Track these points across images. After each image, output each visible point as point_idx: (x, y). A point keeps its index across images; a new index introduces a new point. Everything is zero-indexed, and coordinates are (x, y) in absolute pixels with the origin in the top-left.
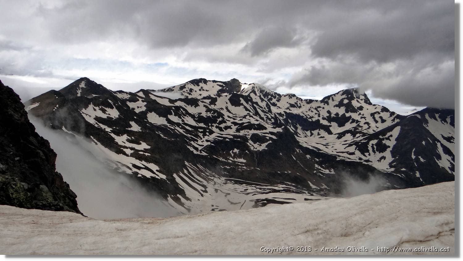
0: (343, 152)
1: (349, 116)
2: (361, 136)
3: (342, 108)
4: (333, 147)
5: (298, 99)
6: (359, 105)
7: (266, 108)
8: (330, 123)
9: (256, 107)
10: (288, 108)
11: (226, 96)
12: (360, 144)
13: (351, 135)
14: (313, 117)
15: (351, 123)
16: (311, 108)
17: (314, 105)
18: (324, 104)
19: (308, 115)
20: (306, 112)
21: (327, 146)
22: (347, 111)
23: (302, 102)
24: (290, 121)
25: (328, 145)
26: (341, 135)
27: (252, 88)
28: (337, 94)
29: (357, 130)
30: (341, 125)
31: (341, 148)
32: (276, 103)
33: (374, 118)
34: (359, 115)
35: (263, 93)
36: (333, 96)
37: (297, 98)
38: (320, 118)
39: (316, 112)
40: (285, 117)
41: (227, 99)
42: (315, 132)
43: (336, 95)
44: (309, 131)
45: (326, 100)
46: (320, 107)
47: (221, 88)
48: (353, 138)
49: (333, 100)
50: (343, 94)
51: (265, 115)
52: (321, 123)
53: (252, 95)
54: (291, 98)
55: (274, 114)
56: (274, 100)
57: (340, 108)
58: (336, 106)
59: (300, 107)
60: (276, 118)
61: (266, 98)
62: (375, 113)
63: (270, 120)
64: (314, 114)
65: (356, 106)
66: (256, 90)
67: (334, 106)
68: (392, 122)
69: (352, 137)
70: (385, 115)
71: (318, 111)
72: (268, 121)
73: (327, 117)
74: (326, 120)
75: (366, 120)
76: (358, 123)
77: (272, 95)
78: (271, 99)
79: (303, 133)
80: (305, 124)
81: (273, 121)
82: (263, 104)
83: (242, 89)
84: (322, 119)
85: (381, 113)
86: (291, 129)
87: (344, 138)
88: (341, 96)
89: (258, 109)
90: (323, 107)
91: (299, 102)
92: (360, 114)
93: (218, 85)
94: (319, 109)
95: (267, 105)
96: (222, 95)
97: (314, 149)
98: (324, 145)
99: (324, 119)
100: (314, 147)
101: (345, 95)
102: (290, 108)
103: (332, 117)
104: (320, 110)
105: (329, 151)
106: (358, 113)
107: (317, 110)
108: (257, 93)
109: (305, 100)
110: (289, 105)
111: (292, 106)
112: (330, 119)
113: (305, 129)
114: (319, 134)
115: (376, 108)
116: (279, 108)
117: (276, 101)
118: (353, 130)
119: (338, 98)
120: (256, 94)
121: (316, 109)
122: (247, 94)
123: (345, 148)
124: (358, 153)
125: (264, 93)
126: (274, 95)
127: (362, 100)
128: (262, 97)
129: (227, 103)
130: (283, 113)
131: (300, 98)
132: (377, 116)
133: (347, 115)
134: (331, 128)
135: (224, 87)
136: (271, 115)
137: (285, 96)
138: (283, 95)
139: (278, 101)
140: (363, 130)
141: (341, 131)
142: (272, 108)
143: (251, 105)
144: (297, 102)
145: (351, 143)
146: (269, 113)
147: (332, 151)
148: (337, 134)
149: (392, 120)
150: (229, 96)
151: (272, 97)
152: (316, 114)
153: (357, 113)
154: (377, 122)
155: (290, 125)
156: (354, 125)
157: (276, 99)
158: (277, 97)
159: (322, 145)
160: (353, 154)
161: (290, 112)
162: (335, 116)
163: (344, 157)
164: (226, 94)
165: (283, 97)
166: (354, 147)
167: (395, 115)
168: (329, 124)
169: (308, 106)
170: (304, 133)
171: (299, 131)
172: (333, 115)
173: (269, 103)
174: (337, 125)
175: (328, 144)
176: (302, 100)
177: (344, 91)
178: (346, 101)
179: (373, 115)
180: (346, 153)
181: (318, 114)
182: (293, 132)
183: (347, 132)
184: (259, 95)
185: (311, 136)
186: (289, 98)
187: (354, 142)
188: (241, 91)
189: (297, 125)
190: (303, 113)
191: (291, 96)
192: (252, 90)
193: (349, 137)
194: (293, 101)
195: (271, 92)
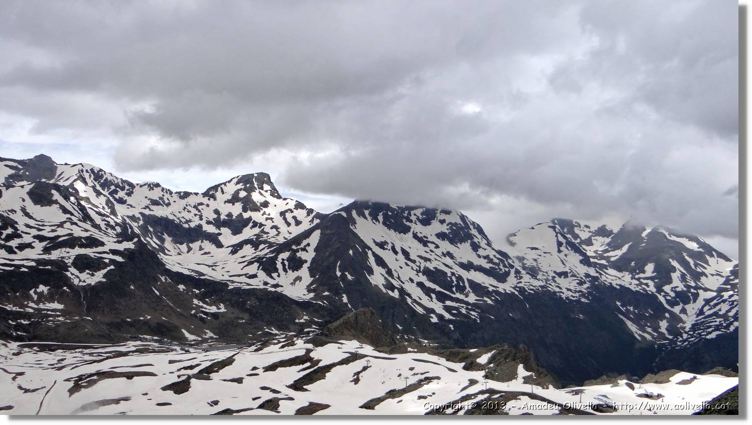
0: (239, 276)
1: (248, 217)
2: (266, 248)
3: (237, 204)
4: (223, 268)
5: (165, 191)
6: (262, 200)
7: (106, 207)
8: (220, 230)
9: (86, 206)
10: (147, 207)
11: (22, 187)
12: (264, 260)
13: (252, 247)
14: (190, 221)
15: (252, 228)
16: (187, 205)
17: (192, 200)
18: (209, 199)
19: (183, 217)
20: (179, 212)
21: (214, 267)
22: (245, 210)
23: (172, 196)
24: (151, 230)
25: (216, 266)
26: (236, 248)
27: (79, 172)
28: (229, 182)
29: (261, 239)
30: (236, 231)
31: (236, 269)
32: (124, 199)
33: (285, 219)
34: (263, 215)
35: (99, 182)
37: (163, 189)
38: (203, 223)
39: (197, 212)
40: (141, 222)
41: (24, 193)
42: (195, 245)
43: (227, 184)
44: (185, 245)
45: (211, 193)
46: (201, 204)
47: (13, 172)
48: (255, 251)
49: (223, 192)
50: (238, 183)
51: (102, 220)
52: (204, 229)
53: (79, 185)
54: (153, 189)
55: (122, 218)
56: (121, 194)
57: (233, 204)
58: (228, 201)
59: (168, 205)
60: (124, 225)
61: (106, 189)
62: (286, 211)
63: (113, 228)
64: (193, 216)
65: (258, 202)
66: (86, 175)
67: (225, 202)
68: (310, 225)
69: (252, 251)
70: (300, 214)
71: (199, 211)
72: (109, 231)
73: (214, 219)
74: (212, 225)
75: (273, 222)
76: (263, 228)
77: (117, 186)
78: (116, 192)
79: (175, 248)
80: (178, 233)
81: (119, 229)
82: (101, 202)
83: (58, 173)
84: (206, 223)
85: (294, 210)
86: (153, 241)
87: (241, 253)
88: (236, 185)
89: (89, 211)
90: (207, 204)
91: (167, 196)
92: (264, 213)
93: (6, 166)
94: (200, 207)
95: (108, 202)
96: (16, 185)
97: (192, 273)
98: (209, 266)
99: (209, 223)
100: (193, 271)
101: (242, 184)
102: (150, 206)
103: (222, 220)
104: (202, 209)
105: (217, 275)
107: (197, 209)
108: (88, 180)
109: (176, 193)
110: (148, 202)
111: (155, 203)
112: (218, 223)
113: (178, 241)
114: (201, 249)
115: (288, 203)
116: (131, 206)
117: (125, 195)
118: (254, 239)
119: (231, 189)
120: (85, 183)
121: (195, 207)
122: (67, 184)
123: (243, 268)
124: (262, 275)
125: (102, 181)
126: (121, 185)
127: (266, 191)
128: (98, 188)
129: (24, 200)
130: (139, 216)
131: (169, 190)
132: (289, 216)
133: (246, 215)
134: (220, 238)
135: (20, 170)
136: (116, 220)
137: (141, 186)
138: (137, 185)
139: (129, 194)
140: (269, 239)
141: (237, 242)
142: (118, 207)
143: (74, 204)
144: (163, 195)
145: (252, 259)
146: (112, 216)
147: (223, 275)
148: (231, 246)
149: (310, 222)
150: (28, 186)
151: (118, 189)
152: (196, 215)
153: (260, 212)
154: (289, 224)
155: (151, 235)
156: (257, 230)
157: (125, 191)
158: (126, 189)
159: (206, 265)
160: (254, 276)
161: (151, 213)
162: (227, 218)
163: (241, 283)
164: (24, 183)
165: (137, 188)
166: (256, 265)
167: (314, 213)
168: (217, 231)
169: (183, 202)
170: (177, 248)
171: (168, 243)
172: (223, 217)
173: (111, 198)
174: (231, 232)
175: (216, 263)
176: (171, 193)
177: (240, 177)
178: (243, 194)
179: (283, 214)
180: (244, 276)
181: (199, 216)
182: (157, 247)
183: (247, 242)
184: (93, 185)
185: (188, 252)
186: (150, 190)
187: (256, 258)
188: (56, 177)
189: (164, 235)
190: (174, 215)
191: (152, 186)
192: (78, 175)
193: (248, 250)
194: (156, 194)
195: (115, 179)
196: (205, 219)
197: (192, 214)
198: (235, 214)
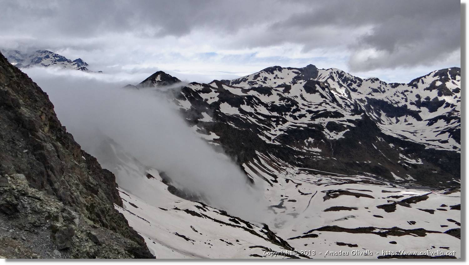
0: (434, 141)
1: (442, 99)
2: (456, 122)
3: (433, 91)
4: (422, 135)
5: (382, 83)
6: (455, 87)
7: (345, 94)
8: (420, 108)
9: (334, 93)
10: (370, 94)
11: (301, 83)
12: (454, 130)
13: (445, 121)
14: (399, 102)
15: (445, 107)
16: (396, 92)
17: (400, 89)
19: (394, 100)
20: (391, 97)
21: (415, 134)
22: (440, 94)
23: (386, 86)
24: (372, 108)
25: (416, 133)
26: (432, 122)
27: (330, 73)
28: (428, 75)
29: (452, 116)
30: (433, 110)
31: (433, 136)
32: (356, 89)
34: (455, 98)
36: (423, 78)
37: (381, 82)
38: (408, 104)
40: (366, 103)
41: (301, 86)
42: (402, 119)
43: (427, 77)
44: (394, 118)
45: (414, 83)
46: (407, 91)
47: (296, 75)
48: (447, 124)
49: (423, 83)
50: (435, 76)
51: (343, 102)
52: (408, 108)
53: (330, 81)
54: (374, 82)
55: (355, 100)
56: (354, 86)
58: (427, 89)
59: (384, 92)
60: (356, 105)
61: (345, 83)
63: (349, 106)
65: (451, 89)
66: (334, 75)
67: (425, 89)
69: (445, 123)
71: (405, 96)
72: (347, 108)
73: (416, 101)
74: (414, 105)
76: (454, 107)
77: (352, 81)
78: (351, 84)
79: (388, 120)
80: (390, 110)
81: (352, 107)
82: (342, 91)
83: (319, 74)
84: (410, 104)
86: (374, 116)
87: (435, 125)
88: (433, 77)
89: (336, 96)
90: (411, 91)
91: (383, 86)
92: (456, 97)
93: (293, 72)
94: (406, 93)
95: (347, 91)
96: (298, 82)
97: (399, 137)
98: (412, 133)
99: (412, 104)
100: (400, 135)
101: (438, 76)
102: (372, 93)
103: (422, 102)
104: (407, 94)
105: (417, 139)
106: (454, 96)
107: (404, 95)
108: (335, 78)
109: (389, 84)
110: (371, 90)
111: (375, 91)
112: (419, 104)
113: (390, 115)
114: (406, 121)
116: (360, 93)
117: (356, 86)
118: (447, 116)
119: (429, 81)
120: (334, 80)
121: (402, 93)
122: (324, 80)
123: (437, 135)
124: (452, 142)
125: (343, 78)
126: (354, 80)
127: (458, 81)
128: (341, 82)
129: (301, 91)
130: (365, 99)
131: (385, 82)
133: (440, 99)
134: (420, 114)
135: (300, 74)
136: (351, 101)
137: (367, 80)
138: (364, 79)
139: (359, 86)
140: (459, 116)
141: (433, 117)
142: (352, 94)
143: (327, 92)
144: (381, 86)
145: (444, 129)
146: (349, 99)
147: (421, 140)
148: (428, 120)
150: (304, 83)
152: (402, 98)
153: (452, 96)
155: (372, 111)
156: (449, 109)
157: (357, 84)
158: (357, 82)
159: (409, 132)
160: (446, 142)
161: (373, 97)
162: (425, 100)
163: (435, 146)
164: (302, 81)
165: (364, 81)
166: (447, 134)
168: (418, 109)
169: (394, 90)
171: (383, 117)
172: (422, 100)
174: (428, 110)
175: (416, 131)
176: (386, 84)
177: (437, 71)
178: (439, 83)
180: (437, 141)
181: (405, 99)
182: (376, 119)
183: (440, 117)
184: (338, 81)
185: (397, 123)
186: (372, 83)
187: (448, 129)
188: (318, 77)
189: (380, 111)
190: (388, 98)
191: (373, 80)
192: (330, 75)
193: (442, 124)
194: (376, 85)
195: (351, 77)
196: (409, 101)
197: (400, 98)
198: (432, 98)
